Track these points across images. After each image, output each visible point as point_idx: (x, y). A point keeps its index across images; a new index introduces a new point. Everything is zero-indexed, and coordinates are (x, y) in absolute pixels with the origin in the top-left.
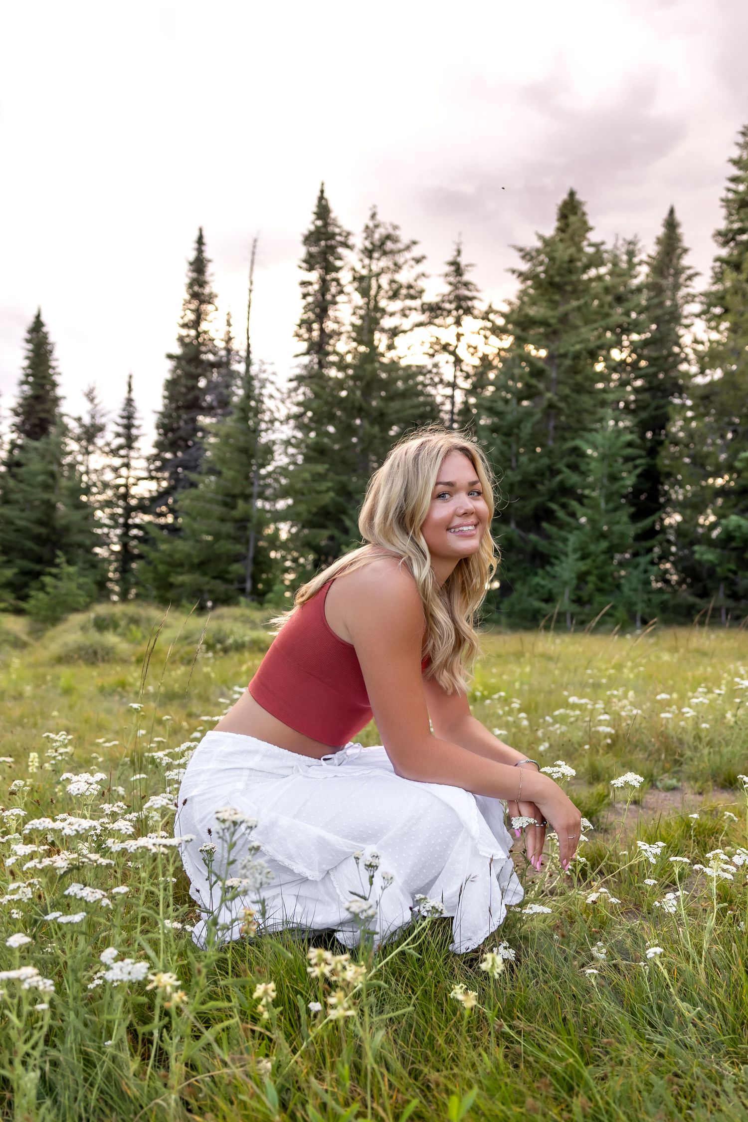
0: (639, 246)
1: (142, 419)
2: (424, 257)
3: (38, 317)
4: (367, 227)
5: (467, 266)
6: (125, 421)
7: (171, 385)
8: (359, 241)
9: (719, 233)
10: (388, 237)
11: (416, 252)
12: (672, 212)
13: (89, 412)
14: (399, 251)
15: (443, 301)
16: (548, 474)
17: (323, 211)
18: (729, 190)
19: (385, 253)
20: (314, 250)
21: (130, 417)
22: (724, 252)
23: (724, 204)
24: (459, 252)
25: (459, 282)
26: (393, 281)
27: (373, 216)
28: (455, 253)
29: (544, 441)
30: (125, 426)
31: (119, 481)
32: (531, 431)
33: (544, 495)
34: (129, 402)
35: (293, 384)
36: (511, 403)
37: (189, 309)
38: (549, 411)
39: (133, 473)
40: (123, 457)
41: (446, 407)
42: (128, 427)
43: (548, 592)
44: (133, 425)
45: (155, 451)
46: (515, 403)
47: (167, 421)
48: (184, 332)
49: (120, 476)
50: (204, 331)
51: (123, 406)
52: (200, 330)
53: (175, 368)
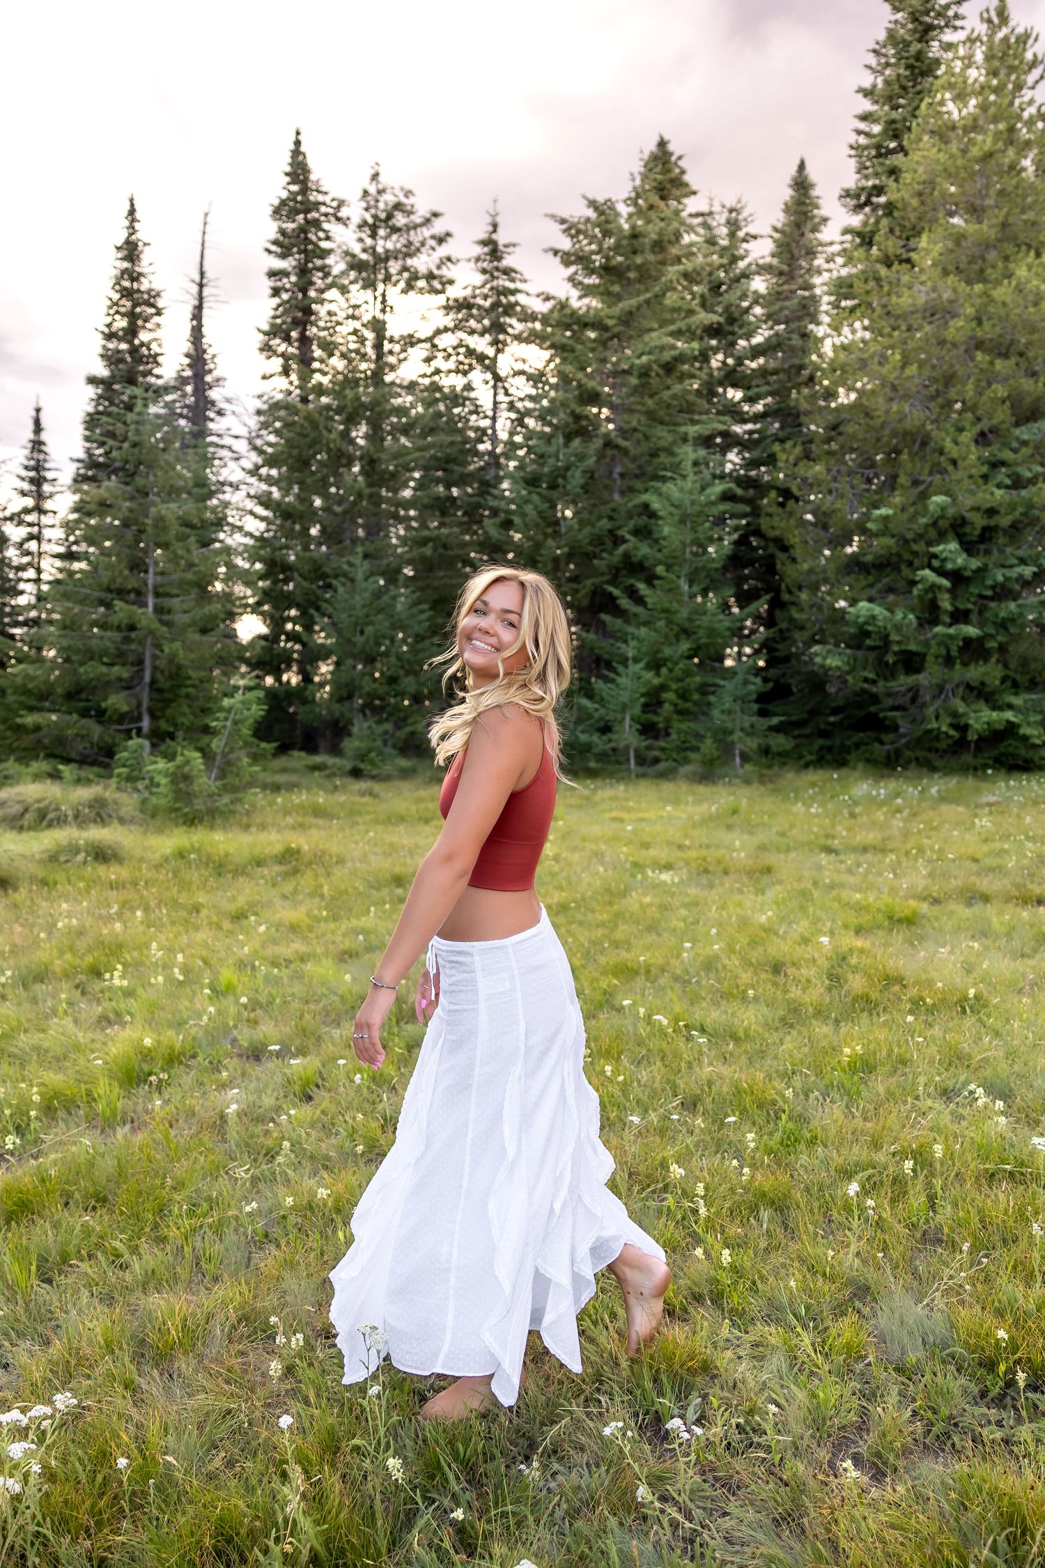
0: (745, 214)
1: (57, 470)
2: (448, 235)
4: (366, 193)
5: (506, 246)
6: (32, 474)
7: (92, 422)
8: (355, 212)
9: (847, 194)
10: (398, 206)
11: (438, 227)
12: (802, 166)
14: (415, 227)
15: (474, 297)
16: (609, 544)
17: (299, 171)
18: (859, 132)
19: (395, 230)
20: (290, 226)
21: (38, 467)
22: (856, 221)
23: (853, 152)
24: (495, 226)
25: (497, 269)
26: (405, 269)
27: (375, 177)
28: (490, 228)
29: (606, 496)
30: (32, 481)
31: (26, 560)
32: (582, 481)
33: (603, 574)
34: (37, 445)
35: (262, 419)
36: (554, 441)
37: (117, 312)
38: (609, 452)
39: (45, 547)
40: (30, 525)
41: (484, 447)
42: (38, 482)
43: (602, 719)
44: (45, 480)
45: (75, 516)
46: (561, 440)
47: (90, 473)
48: (111, 346)
49: (28, 553)
50: (142, 344)
51: (27, 452)
52: (136, 342)
53: (100, 397)
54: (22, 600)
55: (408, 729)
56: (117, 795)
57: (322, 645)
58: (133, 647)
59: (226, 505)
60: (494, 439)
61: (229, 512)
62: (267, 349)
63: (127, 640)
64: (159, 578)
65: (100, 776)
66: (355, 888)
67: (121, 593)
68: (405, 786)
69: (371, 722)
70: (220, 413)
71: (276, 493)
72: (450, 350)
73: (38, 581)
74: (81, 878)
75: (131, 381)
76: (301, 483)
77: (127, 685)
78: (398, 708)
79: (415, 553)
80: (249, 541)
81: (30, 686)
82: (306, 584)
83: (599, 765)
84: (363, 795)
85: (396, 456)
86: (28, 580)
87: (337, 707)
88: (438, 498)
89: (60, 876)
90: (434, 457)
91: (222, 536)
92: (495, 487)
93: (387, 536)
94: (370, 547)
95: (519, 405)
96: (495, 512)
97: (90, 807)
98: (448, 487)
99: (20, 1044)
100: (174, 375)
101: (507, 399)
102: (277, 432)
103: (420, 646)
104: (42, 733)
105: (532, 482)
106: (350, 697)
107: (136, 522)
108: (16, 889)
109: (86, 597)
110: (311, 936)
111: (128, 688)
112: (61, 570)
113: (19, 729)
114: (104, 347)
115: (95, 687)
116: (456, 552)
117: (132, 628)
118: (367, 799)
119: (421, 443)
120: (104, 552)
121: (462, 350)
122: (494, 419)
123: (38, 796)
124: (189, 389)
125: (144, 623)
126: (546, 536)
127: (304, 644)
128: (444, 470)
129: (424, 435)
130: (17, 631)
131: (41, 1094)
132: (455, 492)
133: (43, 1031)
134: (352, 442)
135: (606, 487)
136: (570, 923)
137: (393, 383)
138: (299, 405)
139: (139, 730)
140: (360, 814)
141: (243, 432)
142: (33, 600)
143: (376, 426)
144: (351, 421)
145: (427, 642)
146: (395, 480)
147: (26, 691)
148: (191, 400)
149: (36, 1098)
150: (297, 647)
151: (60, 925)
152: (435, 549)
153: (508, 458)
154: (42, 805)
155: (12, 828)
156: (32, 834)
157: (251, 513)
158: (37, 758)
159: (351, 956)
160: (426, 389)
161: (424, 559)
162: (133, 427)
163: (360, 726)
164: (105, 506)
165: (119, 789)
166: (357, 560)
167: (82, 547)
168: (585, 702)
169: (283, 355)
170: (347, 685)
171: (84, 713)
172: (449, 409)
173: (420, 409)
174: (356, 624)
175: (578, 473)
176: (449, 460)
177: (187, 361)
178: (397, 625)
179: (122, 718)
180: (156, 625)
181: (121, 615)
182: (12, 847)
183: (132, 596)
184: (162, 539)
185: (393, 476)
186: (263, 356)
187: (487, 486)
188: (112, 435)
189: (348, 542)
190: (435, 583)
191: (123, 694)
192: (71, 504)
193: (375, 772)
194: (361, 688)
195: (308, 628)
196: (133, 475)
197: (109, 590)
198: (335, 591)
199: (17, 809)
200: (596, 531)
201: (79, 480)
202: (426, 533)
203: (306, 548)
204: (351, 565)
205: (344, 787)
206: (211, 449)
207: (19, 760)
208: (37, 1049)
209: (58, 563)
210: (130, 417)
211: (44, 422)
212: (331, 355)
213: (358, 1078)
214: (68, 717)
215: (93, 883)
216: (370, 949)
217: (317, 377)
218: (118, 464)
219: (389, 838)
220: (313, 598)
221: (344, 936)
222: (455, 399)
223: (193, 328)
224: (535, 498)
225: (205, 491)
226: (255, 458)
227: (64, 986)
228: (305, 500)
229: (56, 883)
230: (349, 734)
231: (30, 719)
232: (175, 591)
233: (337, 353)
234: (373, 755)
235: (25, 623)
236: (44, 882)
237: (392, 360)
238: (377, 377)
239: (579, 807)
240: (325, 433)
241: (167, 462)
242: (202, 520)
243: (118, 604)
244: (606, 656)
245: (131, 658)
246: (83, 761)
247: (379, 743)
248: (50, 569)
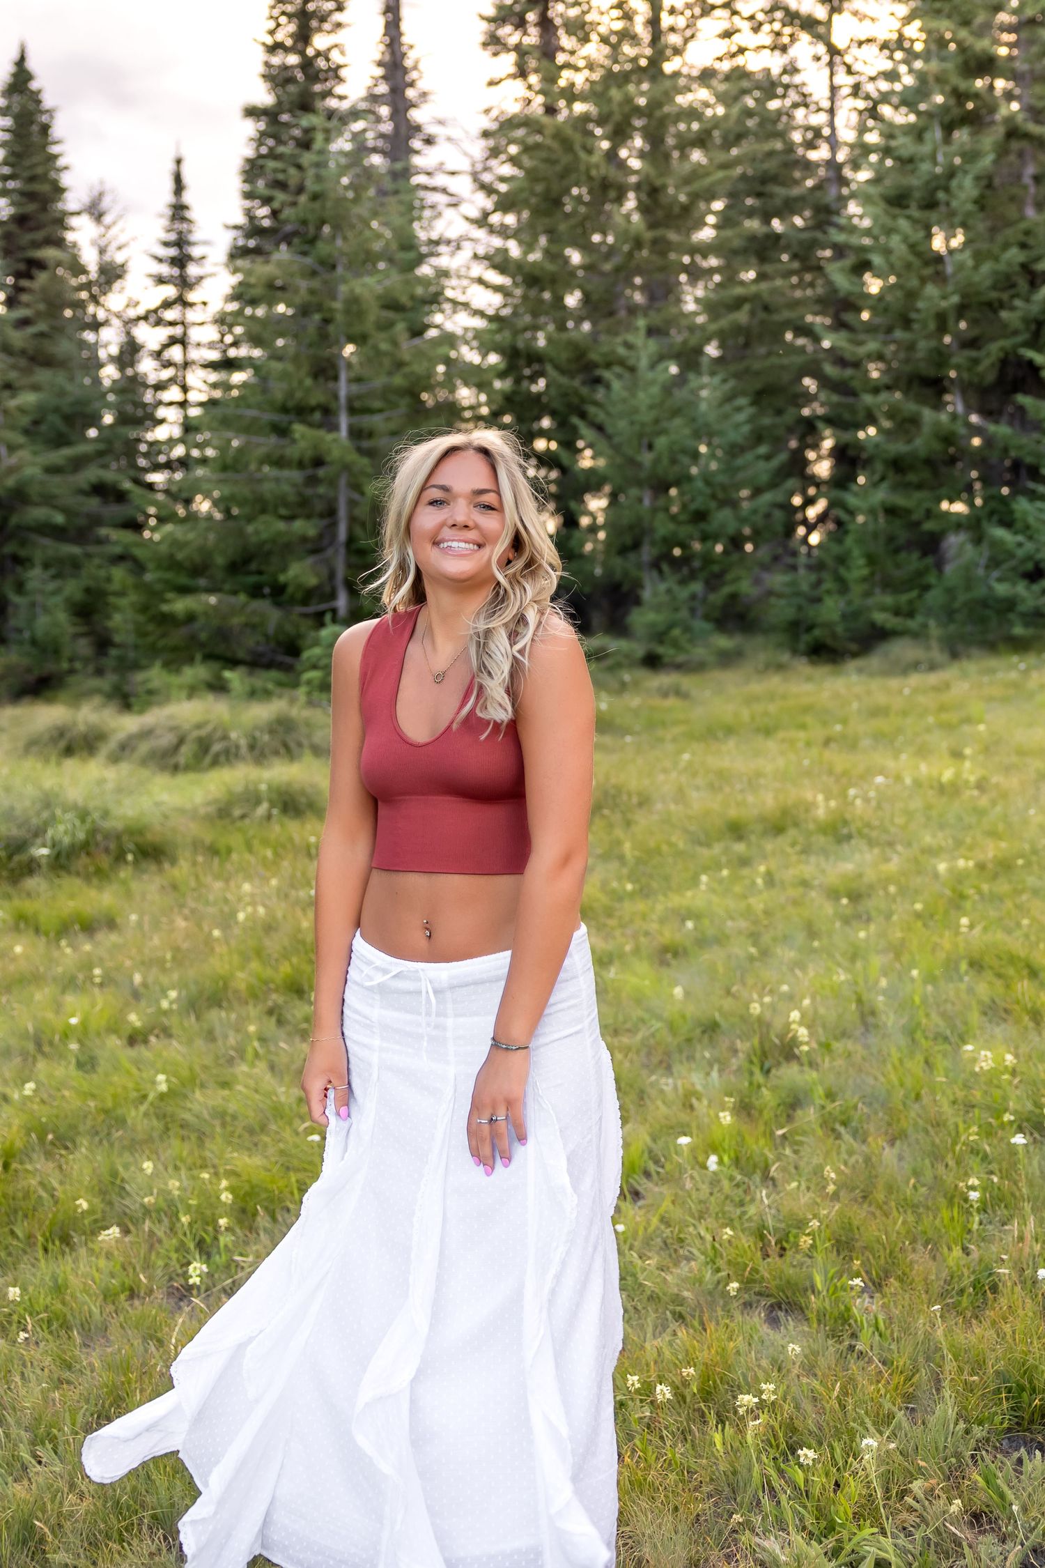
1: (206, 243)
3: (21, 62)
6: (173, 252)
7: (252, 170)
13: (94, 243)
16: (1023, 284)
21: (181, 242)
29: (1012, 212)
30: (174, 262)
31: (167, 374)
32: (975, 193)
33: (1016, 333)
34: (179, 211)
35: (491, 143)
36: (928, 136)
37: (283, 13)
38: (1015, 145)
39: (194, 354)
40: (172, 324)
41: (820, 154)
42: (181, 262)
43: (1029, 558)
44: (190, 258)
45: (233, 306)
46: (938, 134)
47: (252, 243)
48: (276, 60)
49: (168, 364)
50: (318, 54)
51: (164, 222)
52: (310, 52)
53: (263, 134)
54: (161, 433)
55: (726, 590)
56: (307, 713)
57: (591, 470)
58: (321, 490)
59: (444, 273)
60: (834, 143)
61: (446, 282)
62: (494, 42)
63: (312, 481)
64: (355, 388)
65: (280, 684)
66: (670, 844)
67: (302, 412)
68: (729, 679)
69: (671, 582)
70: (429, 141)
71: (514, 249)
72: (760, 17)
73: (183, 404)
74: (265, 842)
75: (305, 104)
76: (550, 232)
77: (315, 547)
78: (708, 559)
79: (724, 323)
80: (479, 323)
81: (180, 556)
82: (564, 380)
83: (1029, 632)
84: (665, 694)
85: (687, 180)
86: (171, 404)
87: (618, 562)
88: (753, 238)
89: (235, 840)
90: (744, 177)
91: (438, 318)
92: (838, 213)
93: (679, 301)
94: (656, 319)
95: (870, 88)
96: (840, 251)
97: (272, 732)
98: (767, 220)
99: (196, 1107)
100: (363, 93)
101: (851, 80)
102: (513, 160)
103: (739, 461)
104: (197, 625)
105: (897, 201)
106: (636, 546)
107: (319, 308)
108: (173, 861)
109: (255, 420)
110: (612, 922)
111: (316, 551)
112: (214, 386)
113: (167, 620)
114: (267, 64)
115: (269, 554)
116: (786, 314)
117: (318, 462)
118: (672, 702)
119: (721, 157)
120: (276, 356)
121: (779, 15)
122: (831, 112)
123: (197, 718)
124: (384, 111)
125: (335, 454)
126: (923, 281)
127: (564, 470)
128: (759, 195)
129: (727, 145)
130: (157, 478)
131: (231, 1189)
132: (776, 224)
133: (225, 1085)
134: (622, 165)
135: (1012, 199)
136: (1018, 892)
137: (677, 74)
138: (546, 120)
139: (334, 611)
140: (663, 724)
141: (465, 165)
142: (177, 432)
143: (655, 138)
144: (620, 134)
145: (749, 456)
146: (687, 217)
147: (171, 563)
148: (387, 127)
149: (226, 1197)
150: (554, 475)
151: (241, 916)
152: (752, 313)
153: (856, 167)
154: (203, 733)
155: (163, 768)
156: (192, 776)
157: (480, 281)
158: (191, 661)
159: (676, 954)
160: (728, 78)
161: (738, 330)
162: (311, 172)
163: (654, 590)
164: (274, 291)
165: (310, 703)
166: (638, 339)
167: (243, 352)
168: (1000, 533)
169: (518, 48)
170: (631, 527)
171: (255, 592)
172: (760, 102)
173: (720, 111)
174: (641, 436)
175: (968, 182)
176: (766, 179)
177: (379, 72)
178: (703, 432)
179: (308, 595)
180: (353, 457)
181: (302, 444)
182: (165, 797)
183: (317, 416)
184: (357, 329)
185: (686, 209)
186: (487, 54)
187: (826, 214)
188: (281, 185)
189: (623, 314)
190: (757, 365)
191: (310, 560)
192: (228, 290)
193: (681, 658)
194: (652, 530)
195: (569, 445)
196: (312, 241)
197: (284, 409)
198: (608, 387)
199: (167, 740)
200: (1002, 267)
201: (238, 253)
202: (739, 291)
203: (562, 327)
204: (629, 346)
205: (636, 684)
206: (422, 194)
207: (167, 665)
208: (222, 1115)
209: (213, 377)
210: (307, 158)
211: (187, 178)
212: (585, 40)
213: (712, 1162)
214: (232, 600)
215: (280, 849)
216: (702, 942)
217: (565, 78)
218: (288, 228)
219: (714, 762)
220: (575, 400)
221: (662, 921)
222: (769, 87)
223: (388, 25)
224: (903, 224)
225: (411, 255)
226: (483, 201)
227: (253, 1011)
228: (553, 255)
229: (229, 851)
230: (638, 602)
231: (180, 605)
232: (377, 404)
233: (594, 37)
234: (676, 632)
235: (169, 466)
236: (213, 851)
237: (674, 39)
238: (653, 70)
239: (1004, 700)
240: (583, 155)
241: (360, 217)
242: (412, 297)
243: (299, 429)
244: (1029, 460)
245: (319, 506)
246: (256, 663)
247: (684, 614)
248: (200, 384)
